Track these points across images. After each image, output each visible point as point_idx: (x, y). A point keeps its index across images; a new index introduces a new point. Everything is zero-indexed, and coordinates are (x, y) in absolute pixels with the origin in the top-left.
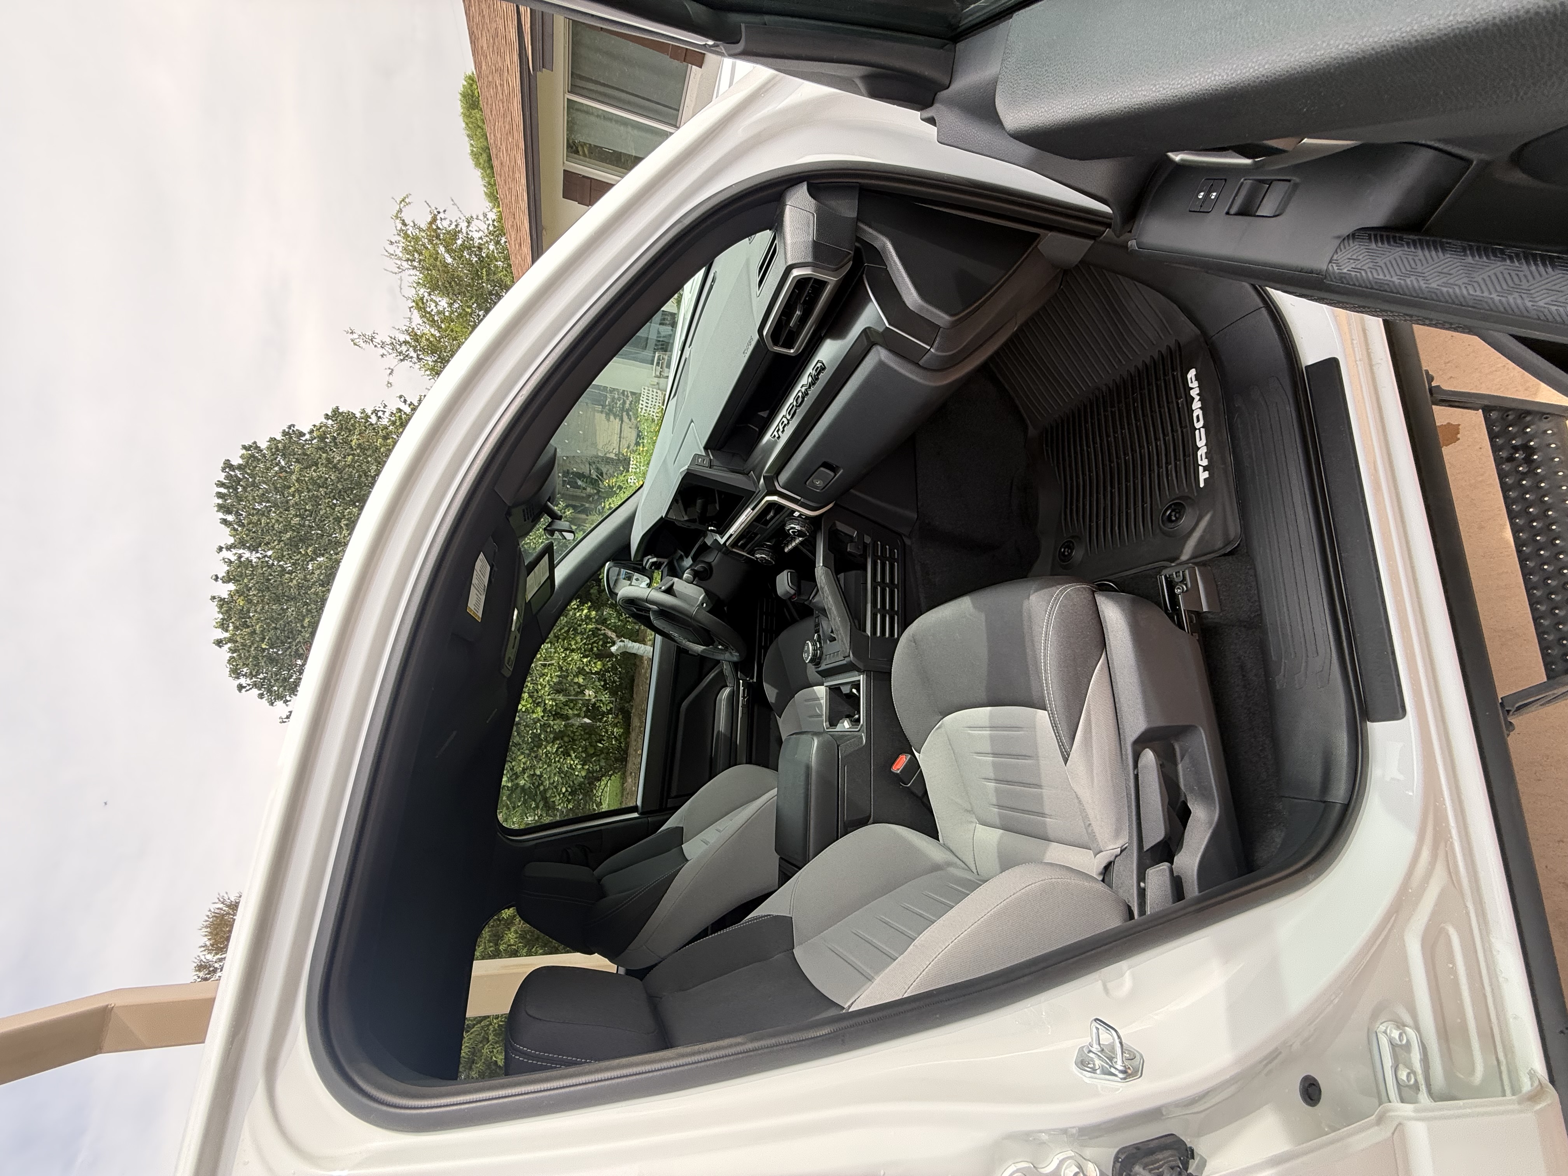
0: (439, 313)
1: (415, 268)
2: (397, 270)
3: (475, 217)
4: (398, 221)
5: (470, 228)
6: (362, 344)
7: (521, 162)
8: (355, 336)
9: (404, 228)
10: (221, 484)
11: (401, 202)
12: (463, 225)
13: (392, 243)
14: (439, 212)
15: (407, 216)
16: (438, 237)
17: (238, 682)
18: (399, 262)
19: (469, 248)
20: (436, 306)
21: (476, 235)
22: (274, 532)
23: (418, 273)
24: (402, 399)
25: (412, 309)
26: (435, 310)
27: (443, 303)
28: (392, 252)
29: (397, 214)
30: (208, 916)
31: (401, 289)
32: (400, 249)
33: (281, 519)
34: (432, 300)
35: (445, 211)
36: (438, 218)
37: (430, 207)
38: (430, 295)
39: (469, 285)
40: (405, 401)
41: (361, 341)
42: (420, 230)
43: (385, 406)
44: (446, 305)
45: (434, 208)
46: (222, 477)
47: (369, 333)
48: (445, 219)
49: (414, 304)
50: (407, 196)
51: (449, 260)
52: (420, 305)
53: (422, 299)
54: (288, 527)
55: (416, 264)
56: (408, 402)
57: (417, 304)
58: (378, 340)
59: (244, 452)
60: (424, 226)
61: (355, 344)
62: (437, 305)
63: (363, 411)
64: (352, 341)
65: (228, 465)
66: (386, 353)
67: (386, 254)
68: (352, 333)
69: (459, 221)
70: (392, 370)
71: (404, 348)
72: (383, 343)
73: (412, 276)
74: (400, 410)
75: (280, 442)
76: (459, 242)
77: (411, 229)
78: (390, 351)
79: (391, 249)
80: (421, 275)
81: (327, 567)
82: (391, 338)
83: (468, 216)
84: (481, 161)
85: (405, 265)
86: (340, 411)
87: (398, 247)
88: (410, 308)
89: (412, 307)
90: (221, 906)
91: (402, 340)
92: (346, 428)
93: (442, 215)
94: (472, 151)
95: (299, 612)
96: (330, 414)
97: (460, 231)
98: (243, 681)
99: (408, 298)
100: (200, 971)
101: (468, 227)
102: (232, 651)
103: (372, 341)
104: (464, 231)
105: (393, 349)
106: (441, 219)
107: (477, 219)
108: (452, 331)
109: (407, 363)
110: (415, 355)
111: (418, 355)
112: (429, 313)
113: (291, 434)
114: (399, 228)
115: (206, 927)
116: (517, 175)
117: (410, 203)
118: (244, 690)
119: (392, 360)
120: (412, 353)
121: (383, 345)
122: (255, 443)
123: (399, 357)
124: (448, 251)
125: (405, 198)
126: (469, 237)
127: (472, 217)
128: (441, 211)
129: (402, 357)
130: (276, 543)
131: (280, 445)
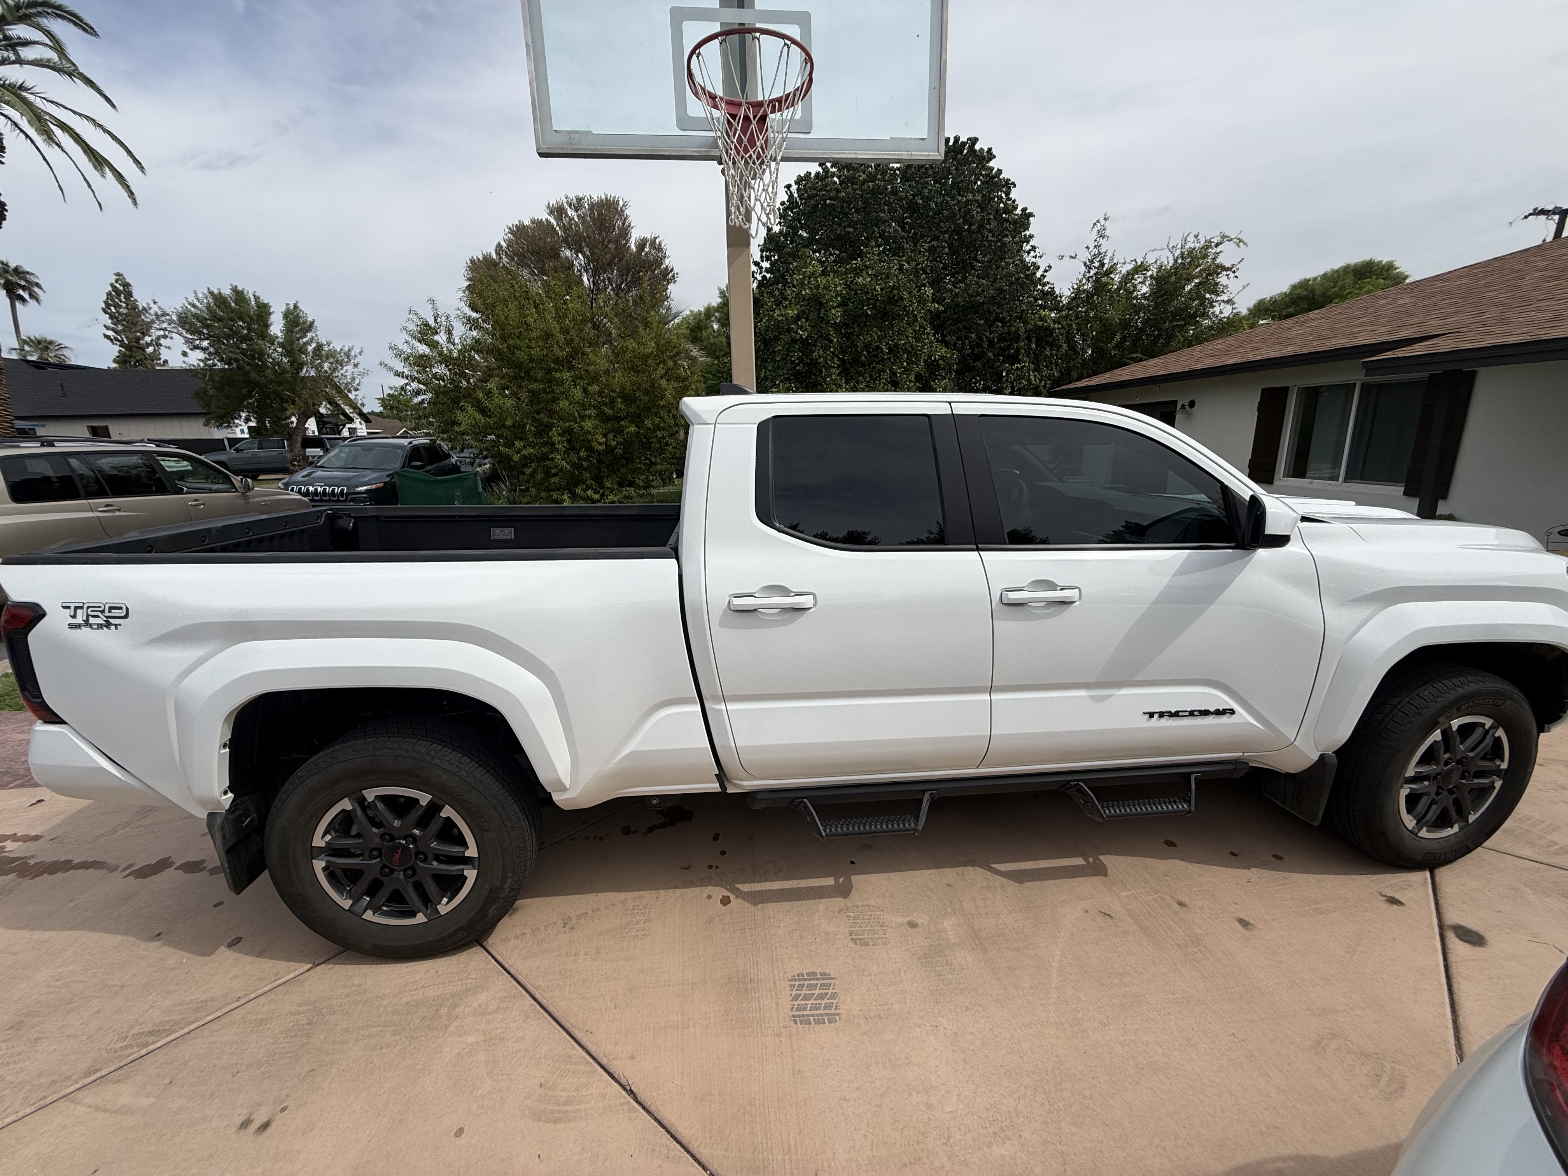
0: (1135, 286)
1: (1176, 261)
2: (1171, 246)
3: (1234, 306)
4: (1219, 238)
5: (1222, 304)
6: (1096, 229)
7: (1290, 351)
8: (1103, 222)
9: (1213, 244)
10: (957, 139)
11: (1238, 239)
12: (1225, 297)
13: (1196, 236)
14: (1234, 272)
15: (1225, 247)
16: (1210, 275)
17: (793, 184)
18: (1179, 246)
19: (1202, 304)
20: (1140, 283)
21: (1217, 310)
22: (921, 190)
23: (1171, 264)
24: (1047, 268)
25: (1134, 262)
26: (1136, 282)
27: (1145, 289)
28: (1188, 240)
29: (1227, 237)
30: (615, 197)
31: (1153, 251)
32: (1192, 246)
33: (932, 193)
34: (1146, 278)
35: (1236, 277)
36: (1229, 272)
37: (1239, 263)
38: (1151, 277)
39: (1166, 309)
40: (1046, 271)
41: (1099, 228)
42: (1213, 259)
43: (1040, 257)
44: (1142, 292)
45: (1237, 267)
46: (963, 139)
47: (1107, 233)
48: (1228, 278)
49: (1139, 263)
50: (1245, 244)
51: (1188, 288)
52: (1140, 269)
53: (1146, 270)
54: (927, 200)
55: (1180, 261)
56: (1045, 274)
57: (1140, 266)
58: (1101, 241)
59: (986, 150)
60: (1218, 261)
61: (1095, 224)
62: (1143, 283)
63: (1031, 236)
64: (1098, 221)
65: (974, 141)
66: (1090, 250)
67: (1186, 235)
68: (1105, 219)
69: (1228, 293)
70: (1075, 258)
71: (1097, 264)
72: (1100, 246)
73: (1168, 260)
74: (1039, 268)
75: (998, 178)
76: (1207, 296)
77: (1213, 251)
78: (1093, 253)
79: (1191, 238)
80: (1169, 268)
81: (896, 237)
82: (1106, 252)
83: (1235, 300)
84: (1299, 291)
85: (1178, 253)
86: (1030, 218)
87: (1194, 242)
88: (1135, 260)
89: (1136, 262)
90: (621, 205)
91: (1105, 261)
92: (1016, 228)
93: (1232, 275)
94: (1309, 280)
95: (856, 223)
96: (1027, 212)
97: (1218, 295)
98: (794, 188)
99: (1144, 258)
100: (577, 199)
101: (1223, 301)
102: (818, 174)
103: (1100, 237)
104: (1219, 298)
105: (1094, 255)
106: (1228, 275)
107: (1233, 309)
108: (1119, 301)
109: (1083, 269)
110: (1091, 274)
111: (1092, 277)
112: (1133, 278)
113: (1008, 185)
114: (1212, 240)
115: (606, 198)
116: (1277, 347)
117: (1239, 246)
118: (786, 189)
119: (1085, 256)
120: (1093, 272)
121: (1097, 246)
122: (995, 157)
123: (1088, 261)
124: (1197, 286)
125: (1243, 242)
126: (1214, 304)
127: (1234, 304)
128: (1236, 274)
129: (1088, 264)
130: (911, 192)
131: (997, 179)
